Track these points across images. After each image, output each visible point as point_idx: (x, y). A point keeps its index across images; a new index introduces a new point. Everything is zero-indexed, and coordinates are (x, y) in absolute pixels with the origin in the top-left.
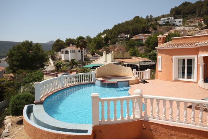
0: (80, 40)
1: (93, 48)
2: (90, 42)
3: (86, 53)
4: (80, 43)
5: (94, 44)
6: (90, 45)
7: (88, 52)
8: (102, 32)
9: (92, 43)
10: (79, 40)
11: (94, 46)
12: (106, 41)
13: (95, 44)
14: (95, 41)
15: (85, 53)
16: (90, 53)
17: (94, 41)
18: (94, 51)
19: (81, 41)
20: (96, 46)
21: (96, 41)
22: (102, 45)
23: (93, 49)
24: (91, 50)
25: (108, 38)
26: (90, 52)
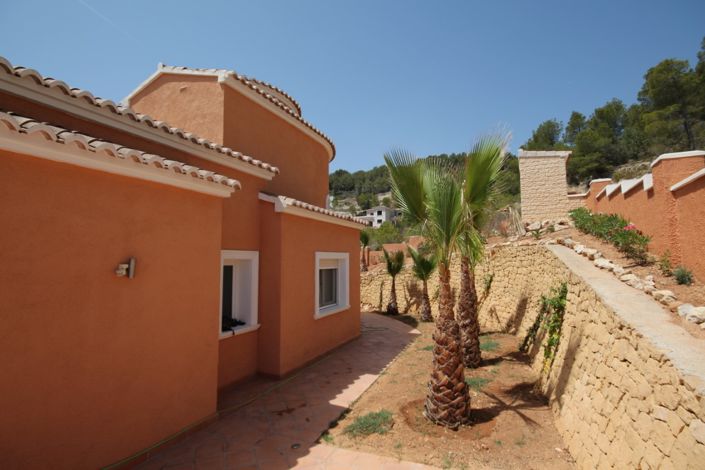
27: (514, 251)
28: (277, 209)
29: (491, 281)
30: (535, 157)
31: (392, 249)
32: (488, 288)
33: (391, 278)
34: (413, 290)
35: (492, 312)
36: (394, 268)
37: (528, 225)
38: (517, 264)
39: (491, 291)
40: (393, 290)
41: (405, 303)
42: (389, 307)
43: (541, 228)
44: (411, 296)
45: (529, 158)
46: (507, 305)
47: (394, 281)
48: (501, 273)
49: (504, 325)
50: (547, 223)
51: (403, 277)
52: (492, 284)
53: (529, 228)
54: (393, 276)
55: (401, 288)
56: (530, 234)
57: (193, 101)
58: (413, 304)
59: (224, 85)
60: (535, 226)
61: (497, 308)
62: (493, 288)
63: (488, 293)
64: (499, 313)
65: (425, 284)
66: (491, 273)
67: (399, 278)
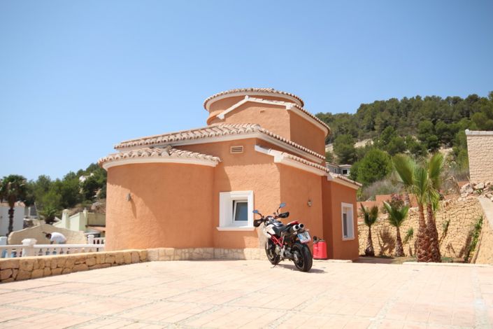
0: (10, 183)
1: (51, 204)
2: (47, 190)
3: (31, 217)
4: (10, 191)
5: (57, 194)
6: (44, 198)
7: (36, 215)
8: (84, 169)
9: (50, 193)
10: (8, 183)
11: (54, 201)
12: (89, 189)
13: (59, 197)
14: (60, 189)
15: (29, 216)
16: (42, 216)
17: (58, 188)
18: (54, 212)
19: (12, 186)
20: (61, 201)
21: (62, 188)
22: (79, 199)
23: (50, 208)
24: (44, 209)
25: (94, 182)
26: (42, 214)
27: (463, 203)
28: (329, 179)
29: (448, 225)
30: (478, 136)
31: (368, 205)
32: (446, 230)
33: (367, 228)
34: (386, 237)
35: (449, 247)
36: (370, 220)
37: (475, 185)
38: (465, 212)
39: (448, 232)
40: (370, 238)
41: (379, 248)
42: (367, 251)
43: (485, 187)
44: (385, 242)
45: (474, 136)
46: (460, 240)
47: (370, 230)
48: (455, 219)
49: (458, 254)
50: (489, 184)
51: (376, 227)
52: (449, 228)
53: (476, 187)
54: (370, 226)
55: (376, 236)
56: (475, 191)
57: (269, 118)
58: (386, 249)
59: (289, 111)
60: (480, 186)
61: (453, 243)
62: (449, 230)
63: (446, 234)
64: (454, 247)
65: (398, 230)
66: (447, 219)
67: (374, 227)
